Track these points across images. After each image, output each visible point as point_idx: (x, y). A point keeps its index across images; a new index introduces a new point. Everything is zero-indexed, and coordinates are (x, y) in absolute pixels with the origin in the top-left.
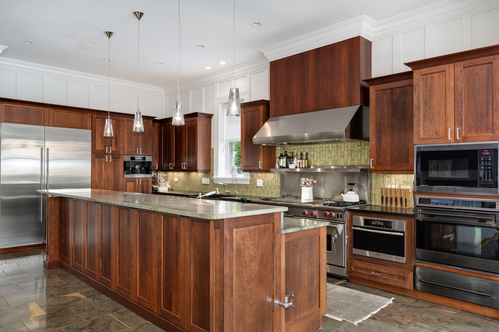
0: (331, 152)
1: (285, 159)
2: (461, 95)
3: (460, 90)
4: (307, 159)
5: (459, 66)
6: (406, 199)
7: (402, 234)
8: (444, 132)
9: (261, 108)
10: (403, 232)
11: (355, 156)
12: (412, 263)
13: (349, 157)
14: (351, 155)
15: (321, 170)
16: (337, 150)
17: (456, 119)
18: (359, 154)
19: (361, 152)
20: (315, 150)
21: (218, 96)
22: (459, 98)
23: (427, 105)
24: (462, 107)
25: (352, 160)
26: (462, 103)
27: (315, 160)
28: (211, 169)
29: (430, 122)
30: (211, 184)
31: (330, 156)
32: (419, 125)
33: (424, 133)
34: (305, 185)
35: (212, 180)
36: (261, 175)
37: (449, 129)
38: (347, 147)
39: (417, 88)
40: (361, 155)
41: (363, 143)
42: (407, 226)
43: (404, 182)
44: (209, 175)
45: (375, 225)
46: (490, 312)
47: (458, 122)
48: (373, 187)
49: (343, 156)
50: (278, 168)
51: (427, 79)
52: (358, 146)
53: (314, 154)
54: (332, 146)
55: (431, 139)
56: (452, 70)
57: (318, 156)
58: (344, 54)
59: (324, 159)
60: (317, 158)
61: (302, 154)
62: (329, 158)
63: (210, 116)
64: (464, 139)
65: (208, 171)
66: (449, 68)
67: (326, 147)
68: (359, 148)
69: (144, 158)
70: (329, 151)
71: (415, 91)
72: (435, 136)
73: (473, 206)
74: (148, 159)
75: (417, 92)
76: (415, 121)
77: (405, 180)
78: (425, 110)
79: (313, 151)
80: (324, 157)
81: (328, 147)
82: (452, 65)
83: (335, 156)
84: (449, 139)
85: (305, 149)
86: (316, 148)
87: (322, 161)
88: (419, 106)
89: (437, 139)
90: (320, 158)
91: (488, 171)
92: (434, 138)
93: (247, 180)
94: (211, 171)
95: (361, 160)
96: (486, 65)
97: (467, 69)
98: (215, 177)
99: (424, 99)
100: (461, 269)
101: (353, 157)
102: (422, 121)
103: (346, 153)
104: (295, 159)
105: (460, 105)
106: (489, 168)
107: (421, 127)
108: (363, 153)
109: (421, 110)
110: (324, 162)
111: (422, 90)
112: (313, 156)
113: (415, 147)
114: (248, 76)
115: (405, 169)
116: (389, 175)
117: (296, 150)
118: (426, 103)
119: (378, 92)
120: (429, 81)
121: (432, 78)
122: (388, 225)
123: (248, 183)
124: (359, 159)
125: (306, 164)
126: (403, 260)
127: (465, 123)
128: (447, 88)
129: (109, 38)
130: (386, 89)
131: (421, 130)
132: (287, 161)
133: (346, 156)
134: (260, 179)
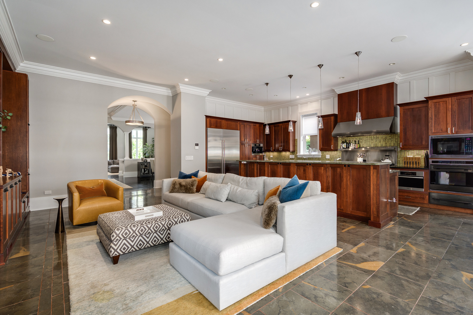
0: (373, 140)
1: (345, 144)
2: (455, 112)
3: (455, 110)
4: (359, 143)
5: (454, 99)
6: (419, 162)
7: (423, 178)
8: (446, 130)
9: (332, 118)
10: (423, 177)
11: (387, 142)
12: (427, 191)
13: (384, 142)
14: (385, 141)
15: (364, 149)
16: (376, 139)
17: (452, 123)
18: (390, 140)
19: (391, 139)
20: (363, 139)
21: (300, 111)
22: (454, 114)
23: (436, 117)
24: (455, 118)
25: (386, 144)
26: (455, 116)
27: (363, 144)
28: (296, 150)
29: (438, 125)
30: (296, 158)
31: (372, 142)
32: (432, 126)
33: (434, 130)
34: (360, 156)
35: (296, 156)
36: (329, 153)
37: (449, 128)
38: (383, 137)
39: (431, 109)
40: (391, 141)
41: (392, 135)
42: (425, 174)
43: (417, 154)
44: (294, 153)
45: (406, 174)
46: (469, 211)
47: (453, 125)
48: (399, 157)
49: (380, 142)
50: (342, 148)
51: (436, 104)
52: (389, 137)
53: (362, 141)
54: (374, 137)
55: (438, 133)
56: (450, 101)
57: (365, 142)
58: (384, 91)
59: (368, 144)
60: (364, 143)
61: (355, 141)
62: (372, 143)
63: (294, 122)
64: (457, 133)
65: (294, 152)
66: (449, 100)
67: (370, 138)
68: (390, 137)
69: (260, 145)
70: (372, 139)
71: (430, 110)
72: (440, 131)
73: (461, 163)
74: (262, 145)
75: (431, 111)
76: (429, 125)
77: (417, 153)
78: (435, 119)
79: (362, 139)
80: (369, 142)
81: (371, 137)
82: (450, 98)
83: (375, 142)
84: (449, 133)
85: (357, 139)
86: (364, 138)
87: (367, 144)
88: (432, 117)
89: (442, 133)
90: (366, 143)
91: (470, 147)
92: (441, 132)
93: (320, 155)
94: (296, 151)
95: (391, 144)
96: (469, 99)
97: (458, 100)
98: (298, 154)
99: (434, 114)
100: (455, 192)
101: (386, 142)
102: (433, 124)
103: (382, 140)
104: (351, 144)
105: (455, 117)
106: (470, 146)
107: (433, 127)
108: (392, 140)
109: (433, 119)
110: (368, 145)
111: (433, 110)
112: (362, 142)
113: (430, 137)
114: (320, 101)
115: (420, 147)
116: (408, 151)
117: (352, 139)
118: (435, 116)
119: (405, 110)
120: (437, 106)
121: (439, 104)
122: (414, 174)
123: (320, 157)
124: (390, 143)
125: (359, 146)
126: (423, 190)
127: (457, 125)
128: (447, 109)
129: (267, 86)
130: (409, 109)
131: (433, 129)
132: (346, 145)
133: (382, 142)
134: (328, 155)
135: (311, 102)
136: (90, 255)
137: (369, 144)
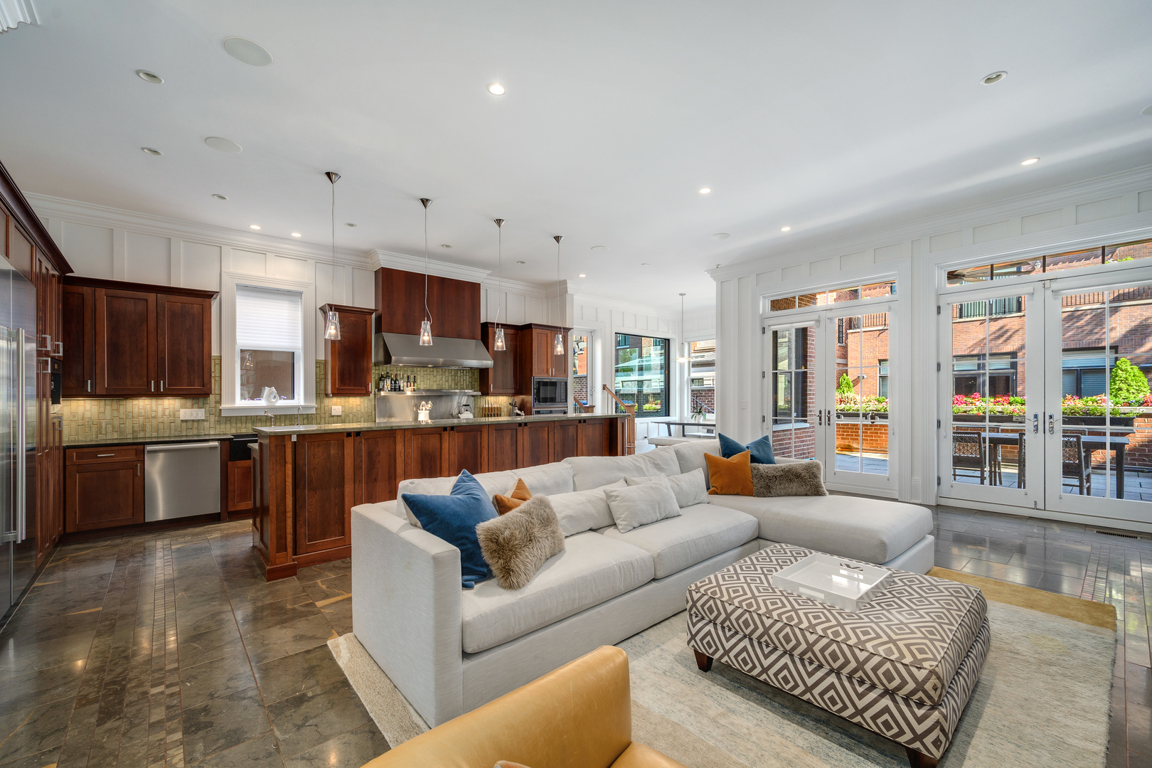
0: (436, 376)
1: (388, 381)
4: (415, 382)
8: (547, 370)
9: (370, 318)
11: (458, 381)
13: (453, 382)
16: (442, 374)
21: (231, 269)
25: (456, 384)
29: (540, 363)
30: (215, 419)
31: (435, 380)
35: (216, 412)
36: (339, 400)
38: (451, 372)
40: (464, 380)
44: (209, 403)
49: (448, 381)
54: (437, 371)
55: (541, 374)
58: (467, 294)
60: (421, 381)
62: (433, 382)
79: (416, 374)
83: (440, 380)
86: (420, 371)
87: (426, 384)
90: (423, 381)
93: (312, 407)
95: (463, 385)
98: (223, 406)
103: (450, 378)
104: (401, 382)
118: (538, 351)
123: (313, 411)
131: (536, 368)
132: (391, 383)
133: (450, 380)
134: (337, 406)
135: (279, 255)
136: (1013, 747)
137: (429, 384)
